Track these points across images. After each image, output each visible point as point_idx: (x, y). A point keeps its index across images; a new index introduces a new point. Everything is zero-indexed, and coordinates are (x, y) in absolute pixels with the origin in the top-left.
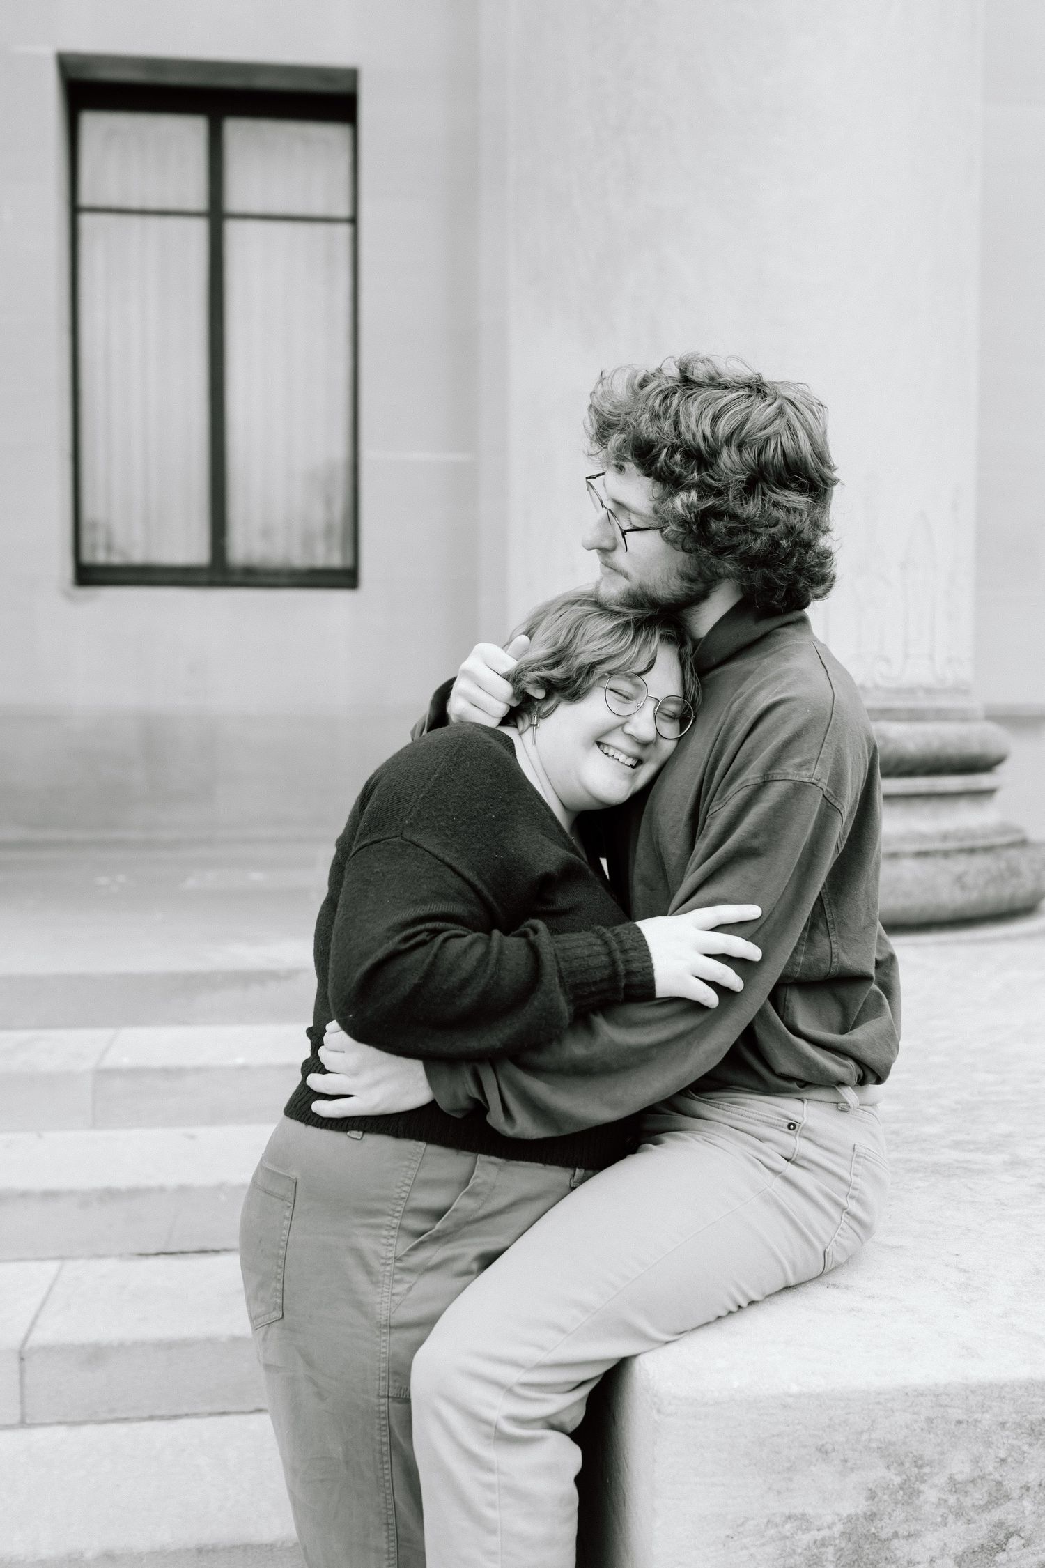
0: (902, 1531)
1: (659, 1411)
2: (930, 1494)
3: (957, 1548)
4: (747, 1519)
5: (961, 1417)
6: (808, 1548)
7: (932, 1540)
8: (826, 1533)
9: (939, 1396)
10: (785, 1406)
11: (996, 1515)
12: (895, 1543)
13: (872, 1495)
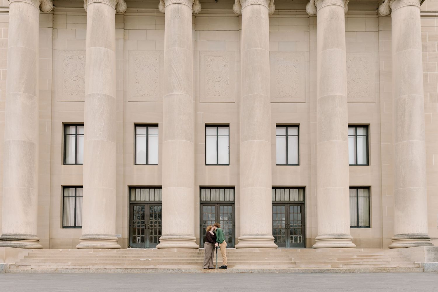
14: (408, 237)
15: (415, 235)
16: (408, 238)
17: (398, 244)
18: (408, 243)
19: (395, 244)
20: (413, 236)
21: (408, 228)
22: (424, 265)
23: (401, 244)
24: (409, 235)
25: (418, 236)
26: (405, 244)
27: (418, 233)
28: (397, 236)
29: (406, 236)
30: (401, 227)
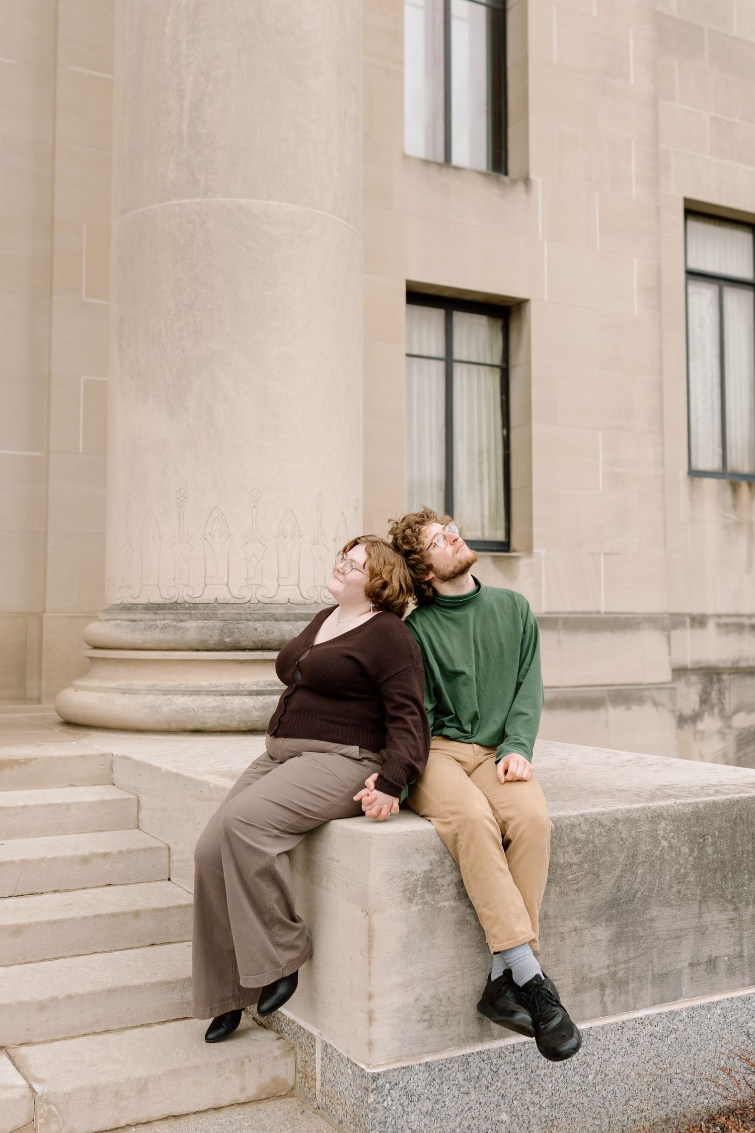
0: (440, 876)
1: (371, 838)
2: (447, 863)
3: (455, 880)
4: (396, 873)
6: (413, 882)
8: (418, 877)
10: (407, 835)
12: (438, 879)
13: (431, 864)
14: (211, 630)
15: (266, 618)
16: (213, 638)
17: (125, 692)
18: (208, 693)
19: (99, 692)
20: (250, 623)
21: (211, 546)
22: (369, 1102)
23: (146, 694)
24: (218, 612)
25: (288, 620)
26: (185, 695)
27: (289, 599)
28: (121, 620)
29: (191, 619)
30: (160, 538)
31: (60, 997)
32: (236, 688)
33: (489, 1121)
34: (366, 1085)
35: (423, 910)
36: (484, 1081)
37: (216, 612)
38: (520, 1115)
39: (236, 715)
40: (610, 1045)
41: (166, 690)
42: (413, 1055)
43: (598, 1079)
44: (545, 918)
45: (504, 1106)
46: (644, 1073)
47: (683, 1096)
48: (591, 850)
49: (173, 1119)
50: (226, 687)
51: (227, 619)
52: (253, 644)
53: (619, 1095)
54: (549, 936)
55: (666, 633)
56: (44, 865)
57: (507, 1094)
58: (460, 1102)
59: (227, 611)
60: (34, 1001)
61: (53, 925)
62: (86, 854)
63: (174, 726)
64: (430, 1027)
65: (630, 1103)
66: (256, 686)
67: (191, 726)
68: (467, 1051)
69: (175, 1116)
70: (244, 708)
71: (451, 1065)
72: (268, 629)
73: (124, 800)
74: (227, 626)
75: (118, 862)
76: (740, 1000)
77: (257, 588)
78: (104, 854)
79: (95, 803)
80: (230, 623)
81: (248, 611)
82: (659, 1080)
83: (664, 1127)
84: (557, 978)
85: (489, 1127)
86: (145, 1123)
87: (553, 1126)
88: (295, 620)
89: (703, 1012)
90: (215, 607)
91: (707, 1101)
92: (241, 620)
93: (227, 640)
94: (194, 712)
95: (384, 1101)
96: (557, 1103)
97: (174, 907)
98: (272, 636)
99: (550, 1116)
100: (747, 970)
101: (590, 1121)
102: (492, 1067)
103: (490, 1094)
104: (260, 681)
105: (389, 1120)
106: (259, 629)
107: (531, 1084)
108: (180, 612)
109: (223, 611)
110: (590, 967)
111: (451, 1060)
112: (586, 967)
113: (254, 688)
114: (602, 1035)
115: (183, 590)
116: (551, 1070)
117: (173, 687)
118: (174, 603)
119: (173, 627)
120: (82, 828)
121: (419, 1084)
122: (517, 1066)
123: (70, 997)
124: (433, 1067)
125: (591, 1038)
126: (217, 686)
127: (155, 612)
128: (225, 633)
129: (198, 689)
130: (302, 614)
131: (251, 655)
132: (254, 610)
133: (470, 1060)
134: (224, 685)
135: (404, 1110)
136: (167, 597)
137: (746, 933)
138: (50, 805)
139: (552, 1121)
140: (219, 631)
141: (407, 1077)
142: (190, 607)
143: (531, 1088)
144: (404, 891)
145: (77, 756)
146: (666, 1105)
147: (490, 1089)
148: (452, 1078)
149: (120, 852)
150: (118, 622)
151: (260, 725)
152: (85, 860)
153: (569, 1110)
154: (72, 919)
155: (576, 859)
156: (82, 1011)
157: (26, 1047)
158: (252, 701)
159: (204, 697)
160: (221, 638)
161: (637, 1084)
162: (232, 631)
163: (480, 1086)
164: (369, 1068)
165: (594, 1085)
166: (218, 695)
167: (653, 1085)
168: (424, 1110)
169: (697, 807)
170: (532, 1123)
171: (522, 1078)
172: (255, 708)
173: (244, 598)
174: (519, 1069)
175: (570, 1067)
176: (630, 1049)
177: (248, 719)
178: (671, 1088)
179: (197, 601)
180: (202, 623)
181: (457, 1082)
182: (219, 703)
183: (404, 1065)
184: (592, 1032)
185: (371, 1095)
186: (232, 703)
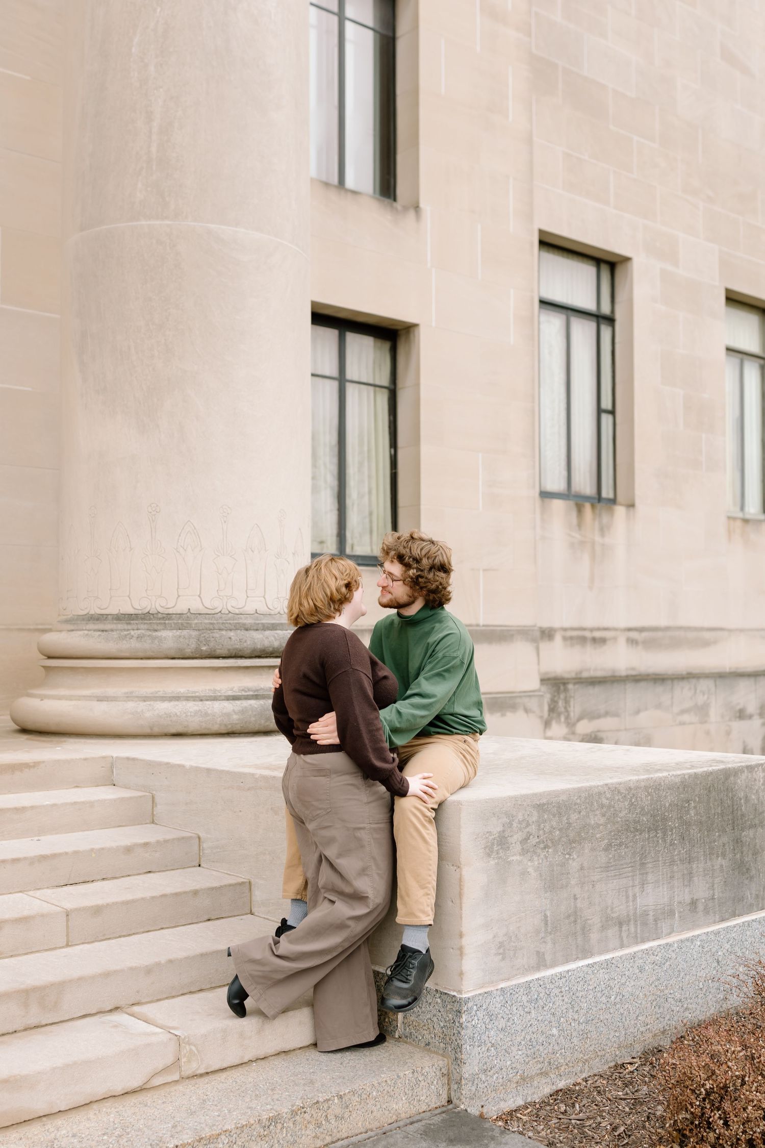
0: (510, 835)
2: (515, 825)
3: (520, 839)
4: (479, 833)
5: (520, 804)
6: (491, 840)
7: (515, 837)
8: (495, 836)
9: (515, 798)
10: (486, 802)
11: (527, 830)
12: (509, 838)
13: (504, 826)
14: (188, 639)
16: (190, 648)
17: (100, 699)
18: (187, 699)
19: (71, 700)
20: (224, 632)
21: (184, 559)
22: (461, 1022)
23: (124, 701)
24: (193, 622)
25: (257, 630)
26: (164, 701)
27: (256, 610)
28: (89, 630)
29: (165, 629)
30: (130, 551)
31: (163, 962)
32: (213, 693)
33: (544, 1035)
34: (457, 1008)
35: (497, 864)
36: (541, 1003)
37: (189, 622)
38: (565, 1029)
39: (217, 718)
40: (626, 972)
41: (146, 697)
42: (492, 982)
43: (618, 1000)
44: (581, 869)
45: (554, 1022)
46: (649, 994)
47: (675, 1012)
48: (613, 813)
49: (283, 1054)
50: (203, 692)
51: (201, 628)
52: (227, 652)
53: (631, 1012)
54: (585, 883)
55: (535, 645)
56: (94, 855)
57: (556, 1012)
58: (524, 1020)
59: (200, 622)
60: (142, 966)
61: (127, 904)
62: (129, 844)
63: (156, 730)
64: (503, 959)
65: (639, 1018)
66: (231, 692)
67: (173, 731)
68: (529, 978)
69: (285, 1052)
70: (225, 711)
71: (518, 990)
72: (241, 637)
73: (141, 797)
74: (202, 635)
75: (156, 851)
76: (712, 933)
77: (228, 599)
78: (144, 844)
79: (115, 800)
80: (205, 633)
81: (220, 621)
82: (658, 999)
83: (661, 1037)
84: (590, 918)
85: (544, 1040)
86: (262, 1059)
87: (587, 1038)
88: (263, 630)
89: (688, 944)
90: (188, 617)
91: (690, 1015)
92: (214, 630)
93: (204, 648)
94: (177, 716)
95: (473, 1020)
96: (590, 1019)
97: (225, 886)
98: (245, 644)
99: (585, 1030)
100: (717, 909)
101: (612, 1033)
102: (547, 990)
103: (545, 1013)
104: (234, 687)
105: (476, 1036)
106: (233, 638)
107: (572, 1004)
108: (154, 622)
109: (196, 621)
110: (612, 909)
111: (518, 986)
112: (609, 908)
113: (230, 693)
114: (620, 963)
115: (156, 601)
116: (586, 992)
117: (151, 694)
118: (147, 613)
119: (148, 636)
120: (105, 824)
121: (497, 1006)
122: (563, 989)
123: (170, 961)
124: (506, 992)
125: (613, 966)
126: (195, 692)
127: (128, 622)
128: (201, 642)
129: (177, 695)
130: (269, 624)
131: (226, 663)
132: (226, 620)
133: (531, 985)
134: (202, 691)
135: (486, 1027)
136: (139, 608)
137: (716, 880)
138: (75, 803)
139: (587, 1033)
140: (195, 640)
141: (488, 1000)
142: (164, 618)
143: (573, 1007)
144: (485, 848)
145: (81, 759)
146: (663, 1019)
147: (544, 1009)
148: (519, 1000)
149: (158, 842)
150: (86, 632)
151: (240, 728)
152: (128, 850)
153: (598, 1024)
154: (143, 899)
155: (602, 821)
156: (180, 974)
157: (137, 1007)
158: (231, 705)
159: (184, 703)
160: (198, 646)
161: (644, 1003)
162: (208, 639)
163: (538, 1007)
164: (461, 994)
165: (615, 1004)
166: (197, 700)
167: (654, 1003)
168: (500, 1027)
169: (684, 778)
170: (573, 1036)
171: (566, 1000)
172: (235, 712)
173: (216, 608)
174: (564, 992)
175: (599, 990)
176: (640, 975)
177: (229, 723)
178: (667, 1005)
179: (170, 611)
180: (178, 633)
181: (522, 1004)
182: (201, 708)
183: (486, 990)
184: (613, 961)
185: (463, 1016)
186: (213, 707)
